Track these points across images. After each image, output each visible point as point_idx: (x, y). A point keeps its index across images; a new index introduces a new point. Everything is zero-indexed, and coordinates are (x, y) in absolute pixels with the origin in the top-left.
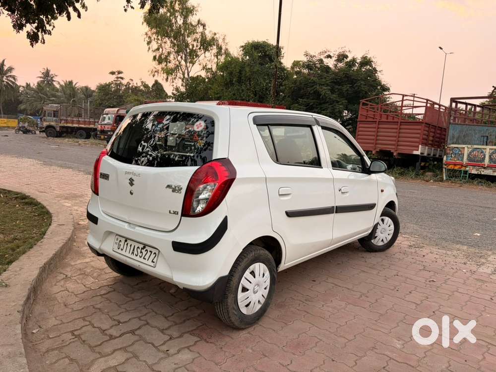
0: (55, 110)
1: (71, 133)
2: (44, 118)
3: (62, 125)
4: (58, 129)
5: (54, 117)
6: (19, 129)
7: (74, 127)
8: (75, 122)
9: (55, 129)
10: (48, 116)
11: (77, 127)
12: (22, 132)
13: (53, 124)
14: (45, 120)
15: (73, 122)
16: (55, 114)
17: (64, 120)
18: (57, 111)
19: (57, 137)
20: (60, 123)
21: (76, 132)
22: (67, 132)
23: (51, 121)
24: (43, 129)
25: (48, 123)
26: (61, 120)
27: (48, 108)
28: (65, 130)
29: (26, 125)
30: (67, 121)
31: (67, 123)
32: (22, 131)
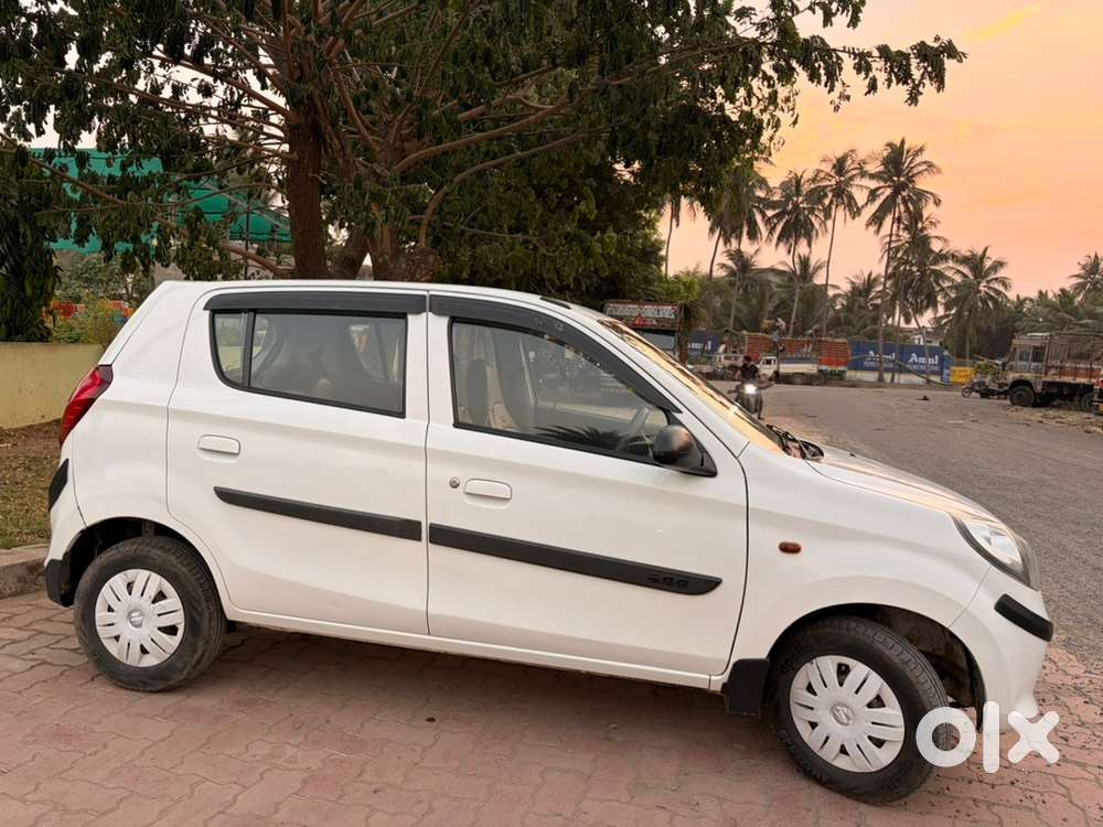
0: (1037, 344)
1: (1071, 397)
2: (1012, 363)
3: (1048, 379)
4: (1039, 388)
5: (1034, 360)
6: (972, 389)
7: (1078, 385)
8: (1081, 371)
9: (1031, 386)
10: (1021, 359)
11: (1084, 385)
12: (978, 395)
13: (1028, 376)
14: (1011, 368)
15: (1076, 372)
16: (1038, 354)
17: (1057, 367)
18: (1043, 348)
19: (1035, 405)
20: (1046, 374)
21: (1082, 396)
22: (1061, 396)
23: (1025, 371)
24: (1006, 388)
25: (1017, 375)
26: (1048, 368)
27: (1022, 342)
28: (1055, 390)
29: (988, 379)
30: (1061, 371)
31: (1061, 375)
32: (977, 391)
